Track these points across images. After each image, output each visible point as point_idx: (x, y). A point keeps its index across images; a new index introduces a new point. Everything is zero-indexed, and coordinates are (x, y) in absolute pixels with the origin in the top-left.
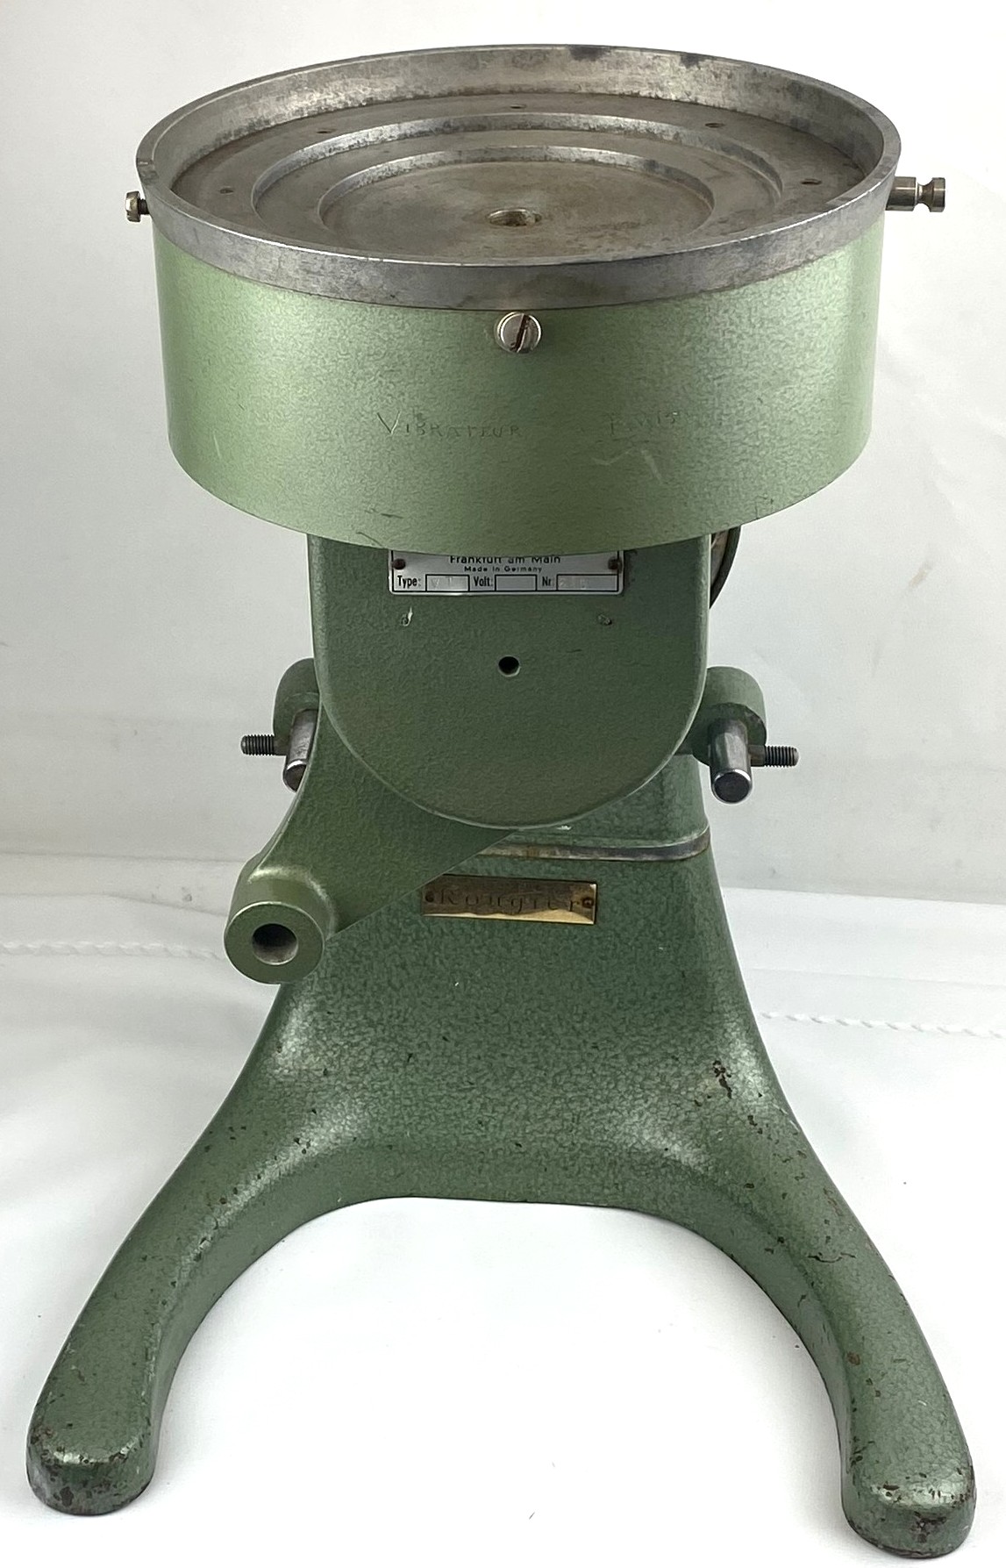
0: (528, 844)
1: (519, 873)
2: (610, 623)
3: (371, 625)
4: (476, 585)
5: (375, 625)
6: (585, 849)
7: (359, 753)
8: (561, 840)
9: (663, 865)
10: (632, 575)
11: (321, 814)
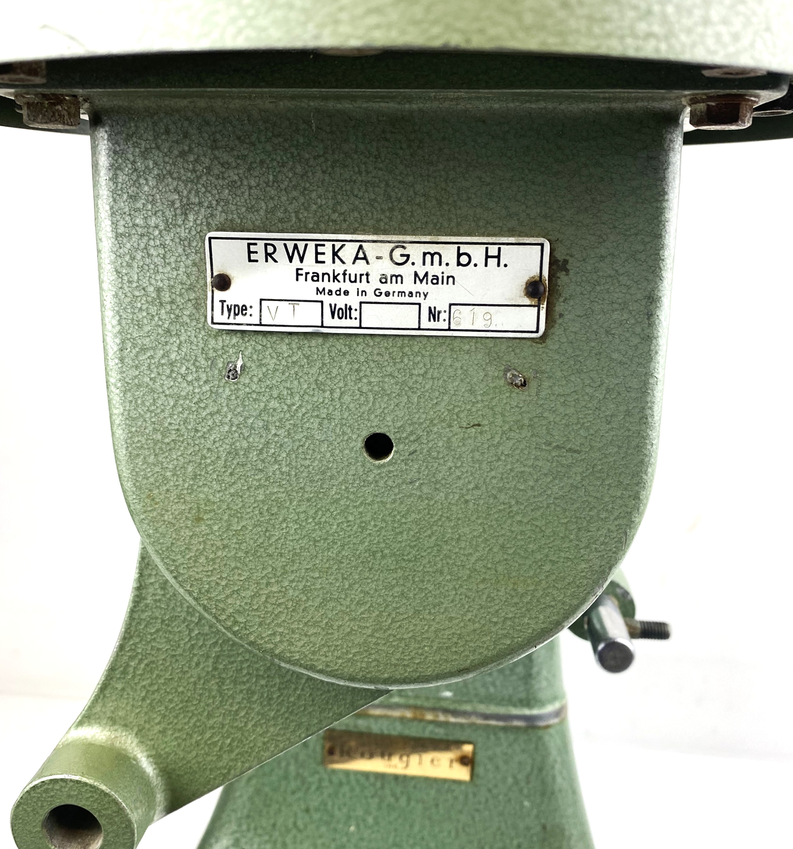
0: (415, 708)
1: (407, 732)
2: (524, 384)
3: (184, 377)
4: (333, 317)
5: (190, 378)
6: (464, 714)
7: (171, 572)
8: (444, 704)
9: (530, 731)
10: (559, 308)
11: (146, 662)
